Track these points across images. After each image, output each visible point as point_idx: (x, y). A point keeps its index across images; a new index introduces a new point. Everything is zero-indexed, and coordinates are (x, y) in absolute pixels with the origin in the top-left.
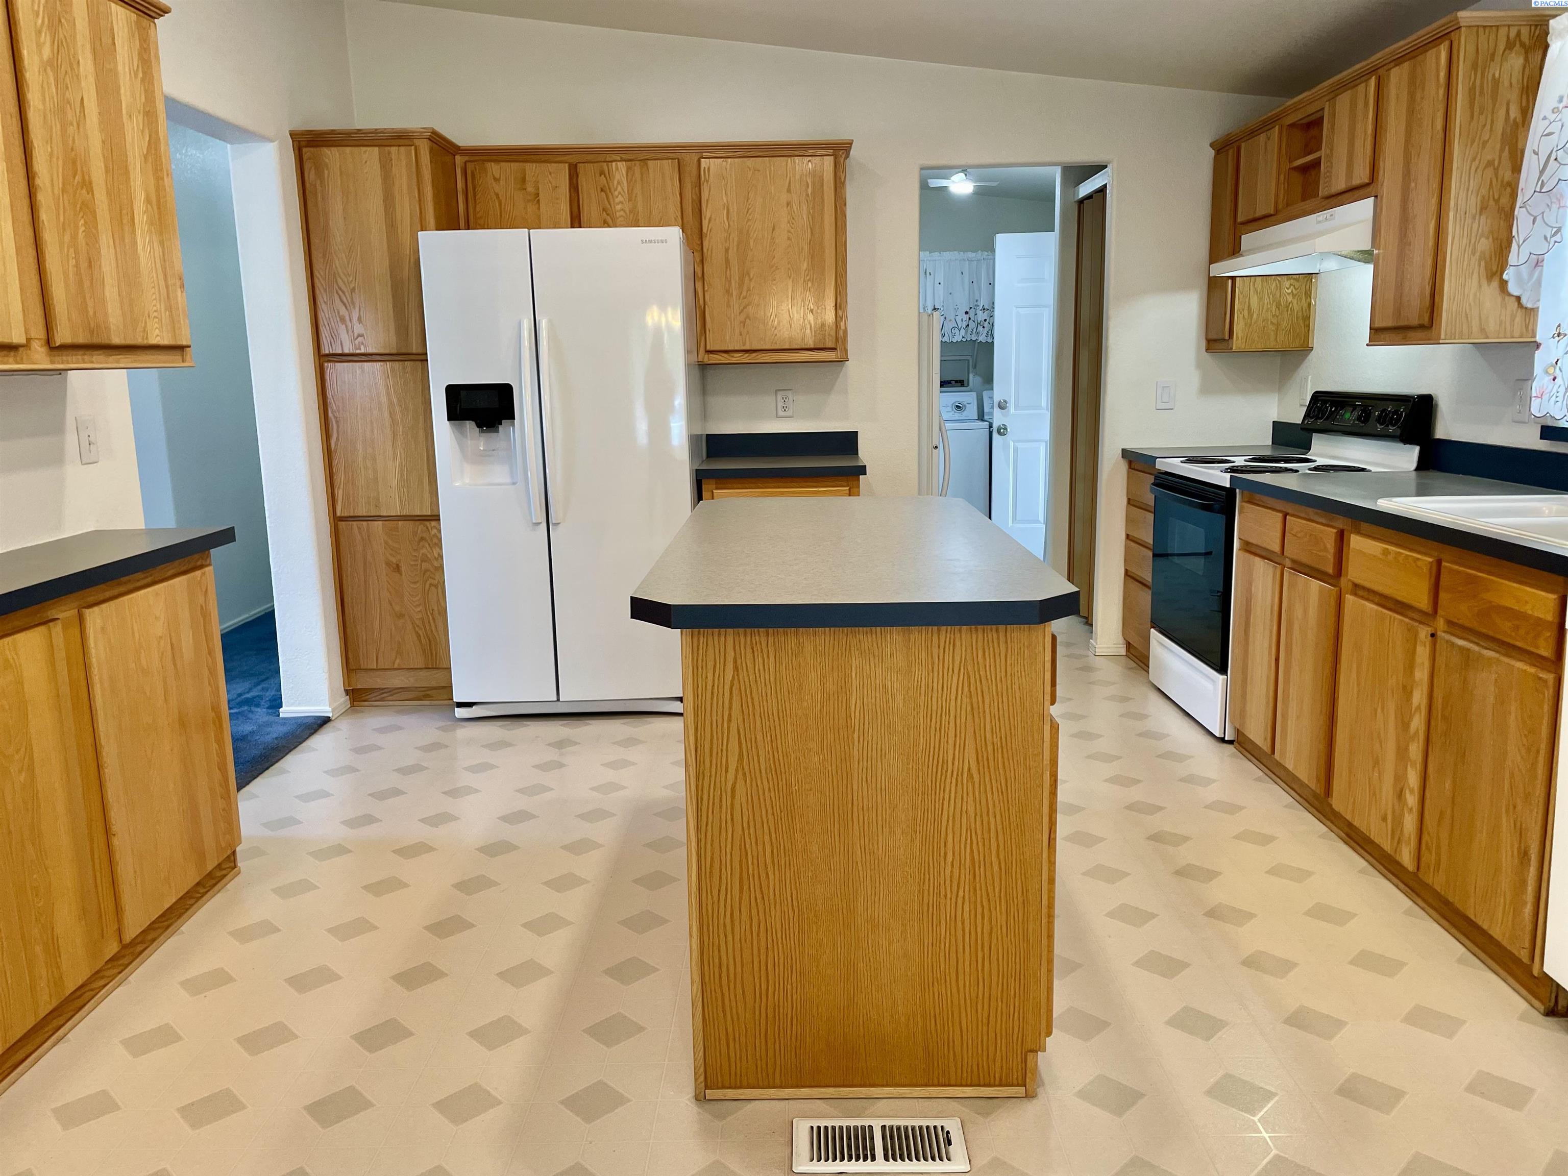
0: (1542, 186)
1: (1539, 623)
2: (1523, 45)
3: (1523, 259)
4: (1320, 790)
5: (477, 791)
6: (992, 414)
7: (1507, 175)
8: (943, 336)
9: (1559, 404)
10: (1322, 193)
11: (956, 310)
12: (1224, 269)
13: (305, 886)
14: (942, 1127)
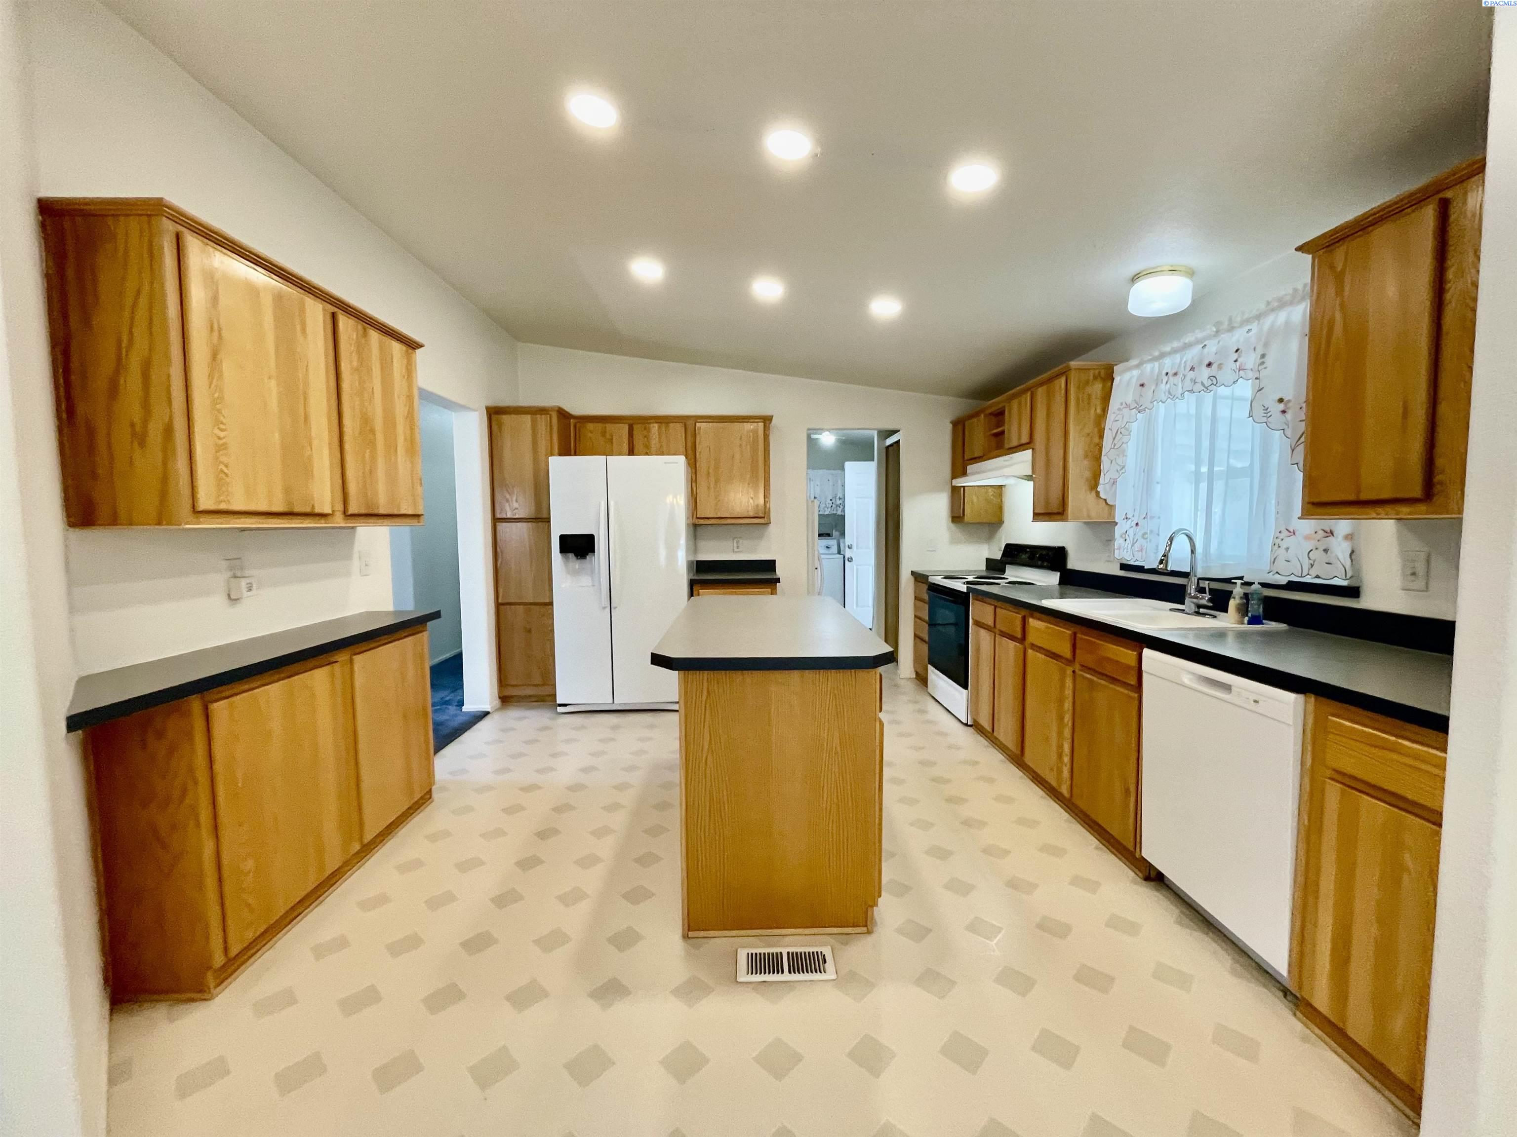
0: (1114, 446)
1: (1128, 667)
2: (1101, 378)
3: (1107, 481)
4: (1018, 752)
5: (567, 754)
6: (844, 551)
7: (1096, 440)
8: (819, 511)
9: (1129, 553)
10: (1007, 446)
11: (826, 498)
12: (959, 482)
13: (469, 809)
14: (821, 952)
